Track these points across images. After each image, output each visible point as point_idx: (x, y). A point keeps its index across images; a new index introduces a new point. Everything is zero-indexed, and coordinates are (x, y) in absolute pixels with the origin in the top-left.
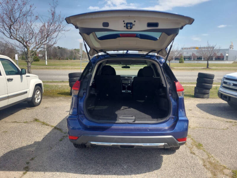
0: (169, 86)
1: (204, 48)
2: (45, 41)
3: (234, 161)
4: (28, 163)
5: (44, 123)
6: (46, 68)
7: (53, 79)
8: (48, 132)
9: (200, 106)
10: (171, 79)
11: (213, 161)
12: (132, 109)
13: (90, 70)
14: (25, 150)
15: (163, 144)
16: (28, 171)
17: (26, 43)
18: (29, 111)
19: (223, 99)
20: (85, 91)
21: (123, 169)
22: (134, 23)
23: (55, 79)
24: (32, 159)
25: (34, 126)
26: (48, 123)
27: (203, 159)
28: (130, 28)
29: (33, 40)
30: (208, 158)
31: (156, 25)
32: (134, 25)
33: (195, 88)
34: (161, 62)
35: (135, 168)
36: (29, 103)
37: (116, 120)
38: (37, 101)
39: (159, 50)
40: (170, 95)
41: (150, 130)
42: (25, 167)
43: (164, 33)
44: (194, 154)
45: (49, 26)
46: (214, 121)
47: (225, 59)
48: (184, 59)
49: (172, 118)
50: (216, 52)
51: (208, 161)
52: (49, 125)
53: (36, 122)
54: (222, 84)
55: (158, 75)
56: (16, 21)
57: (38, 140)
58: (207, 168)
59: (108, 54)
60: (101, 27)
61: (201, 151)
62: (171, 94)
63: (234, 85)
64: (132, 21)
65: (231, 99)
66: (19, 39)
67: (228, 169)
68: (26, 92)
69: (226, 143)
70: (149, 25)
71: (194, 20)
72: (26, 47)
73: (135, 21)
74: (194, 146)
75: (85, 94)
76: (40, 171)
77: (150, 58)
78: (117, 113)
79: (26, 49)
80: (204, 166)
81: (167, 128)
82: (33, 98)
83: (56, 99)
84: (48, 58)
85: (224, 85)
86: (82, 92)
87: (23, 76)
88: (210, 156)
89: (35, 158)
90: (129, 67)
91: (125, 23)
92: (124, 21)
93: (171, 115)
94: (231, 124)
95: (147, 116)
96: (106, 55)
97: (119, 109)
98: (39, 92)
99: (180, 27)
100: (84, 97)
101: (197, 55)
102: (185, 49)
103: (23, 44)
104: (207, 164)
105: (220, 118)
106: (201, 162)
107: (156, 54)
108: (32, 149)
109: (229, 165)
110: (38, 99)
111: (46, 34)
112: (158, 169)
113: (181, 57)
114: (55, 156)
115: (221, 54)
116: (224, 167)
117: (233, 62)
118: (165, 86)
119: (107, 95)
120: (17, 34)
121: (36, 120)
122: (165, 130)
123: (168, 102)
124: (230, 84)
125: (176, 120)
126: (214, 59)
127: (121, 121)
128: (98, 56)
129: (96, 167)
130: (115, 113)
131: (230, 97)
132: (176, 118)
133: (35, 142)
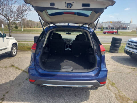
0: (96, 48)
1: (116, 22)
2: (20, 16)
3: (134, 95)
4: (4, 95)
5: (17, 68)
6: (22, 33)
7: (25, 40)
8: (19, 74)
9: (113, 58)
10: (97, 43)
11: (122, 95)
12: (71, 61)
13: (44, 36)
14: (3, 86)
15: (91, 86)
16: (3, 101)
17: (8, 17)
18: (9, 59)
19: (127, 54)
20: (40, 50)
21: (64, 100)
22: (72, 4)
23: (27, 40)
24: (7, 92)
25: (11, 69)
26: (20, 68)
27: (115, 93)
28: (69, 7)
29: (13, 15)
30: (118, 93)
31: (88, 5)
32: (73, 5)
33: (110, 47)
34: (91, 32)
35: (72, 99)
36: (9, 55)
37: (60, 70)
38: (14, 54)
39: (90, 23)
40: (96, 54)
41: (83, 77)
42: (2, 98)
43: (93, 12)
44: (110, 90)
45: (23, 7)
46: (122, 67)
47: (127, 29)
48: (104, 28)
49: (97, 68)
50: (122, 25)
51: (119, 95)
52: (20, 69)
53: (12, 67)
54: (127, 45)
55: (88, 39)
56: (2, 3)
57: (12, 80)
58: (118, 100)
59: (56, 26)
60: (49, 6)
61: (114, 87)
62: (96, 52)
63: (135, 45)
64: (71, 2)
65: (132, 54)
66: (4, 15)
67: (131, 100)
68: (7, 48)
69: (129, 82)
70: (84, 5)
71: (115, 2)
72: (8, 20)
73: (73, 2)
74: (110, 85)
75: (40, 52)
76: (11, 101)
77: (83, 29)
78: (61, 64)
79: (8, 21)
80: (116, 98)
81: (93, 75)
82: (11, 52)
83: (26, 52)
84: (24, 26)
85: (128, 45)
86: (38, 51)
87: (4, 38)
88: (120, 91)
89: (9, 92)
90: (70, 34)
91: (66, 4)
92: (65, 2)
93: (96, 67)
94: (132, 69)
95: (81, 67)
96: (54, 26)
97: (63, 61)
98: (15, 48)
99: (105, 7)
100: (39, 54)
101: (111, 26)
102: (104, 22)
103: (7, 18)
104: (118, 96)
105: (125, 65)
106: (114, 96)
107: (88, 26)
108: (7, 86)
109: (132, 97)
110: (14, 52)
111: (20, 12)
112: (87, 100)
113: (102, 27)
114: (22, 90)
115: (125, 26)
116: (128, 99)
117: (132, 31)
118: (93, 47)
119: (56, 52)
120: (2, 12)
121: (12, 66)
122: (92, 77)
123: (95, 58)
124: (132, 45)
125: (100, 70)
126: (121, 29)
127: (63, 70)
128: (49, 27)
129: (48, 98)
130: (60, 65)
131: (131, 53)
132: (100, 69)
133: (10, 81)
